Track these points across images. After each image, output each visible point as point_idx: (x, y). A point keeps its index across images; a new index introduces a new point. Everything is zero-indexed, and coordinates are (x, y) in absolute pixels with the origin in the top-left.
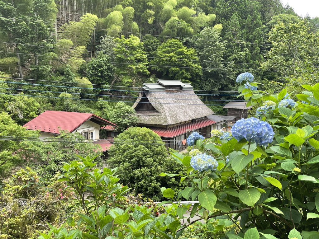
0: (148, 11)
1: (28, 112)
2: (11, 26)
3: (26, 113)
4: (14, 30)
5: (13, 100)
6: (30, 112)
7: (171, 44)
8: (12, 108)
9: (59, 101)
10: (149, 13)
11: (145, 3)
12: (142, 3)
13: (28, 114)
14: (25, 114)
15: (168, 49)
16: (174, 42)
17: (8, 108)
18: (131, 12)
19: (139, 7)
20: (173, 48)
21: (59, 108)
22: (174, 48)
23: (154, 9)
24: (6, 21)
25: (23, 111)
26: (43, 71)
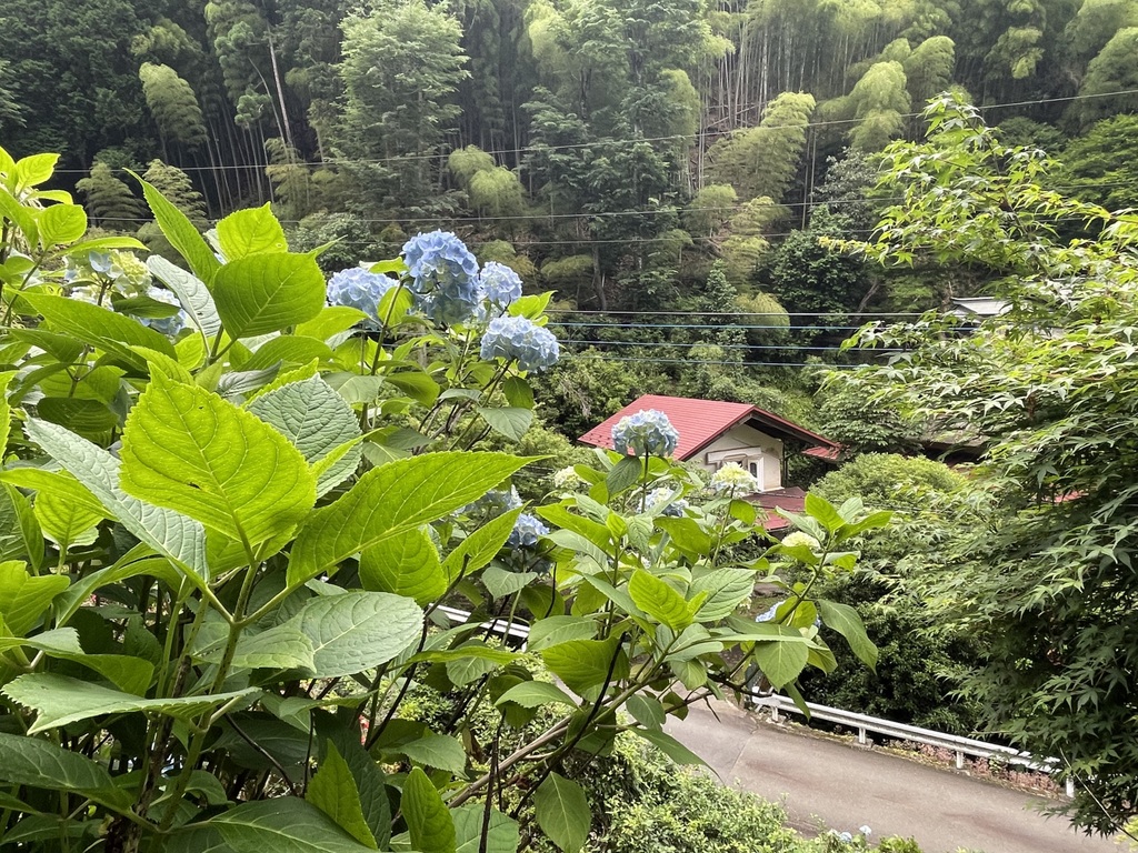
0: (1011, 35)
1: (604, 399)
2: (574, 175)
3: (600, 401)
4: (582, 183)
5: (570, 368)
6: (608, 399)
7: (1112, 135)
8: (567, 387)
9: (688, 368)
10: (1015, 40)
11: (1000, 8)
12: (987, 14)
13: (603, 405)
14: (595, 405)
15: (1093, 158)
16: (1127, 125)
17: (559, 387)
18: (944, 54)
19: (978, 29)
20: (1119, 150)
21: (688, 387)
22: (1124, 152)
23: (1041, 19)
24: (562, 161)
25: (591, 395)
26: (651, 284)
